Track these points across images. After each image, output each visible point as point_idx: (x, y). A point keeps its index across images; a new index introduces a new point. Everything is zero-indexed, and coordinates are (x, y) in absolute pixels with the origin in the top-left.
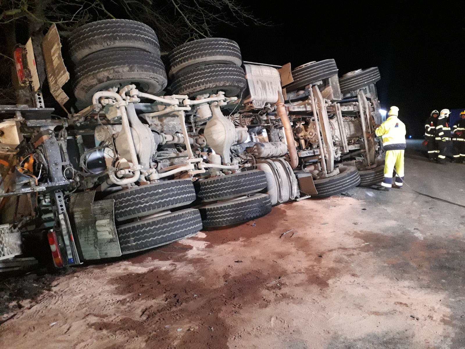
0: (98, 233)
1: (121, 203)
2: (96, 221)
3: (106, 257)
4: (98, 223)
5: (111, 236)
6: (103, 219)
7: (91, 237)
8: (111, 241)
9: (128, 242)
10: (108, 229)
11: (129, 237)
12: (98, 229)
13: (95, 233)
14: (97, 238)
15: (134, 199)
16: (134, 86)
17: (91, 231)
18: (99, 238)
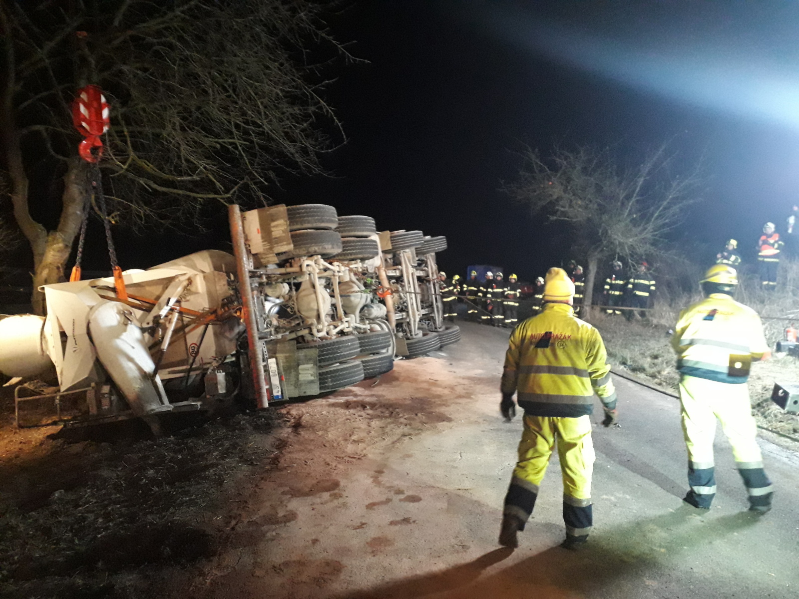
0: (300, 375)
1: (323, 351)
2: (298, 365)
3: (305, 395)
4: (301, 367)
5: (312, 378)
6: (307, 364)
7: (293, 379)
8: (312, 382)
9: (326, 383)
10: (311, 372)
11: (327, 379)
12: (300, 372)
13: (298, 374)
14: (298, 379)
15: (333, 349)
16: (320, 256)
17: (293, 373)
18: (300, 379)
